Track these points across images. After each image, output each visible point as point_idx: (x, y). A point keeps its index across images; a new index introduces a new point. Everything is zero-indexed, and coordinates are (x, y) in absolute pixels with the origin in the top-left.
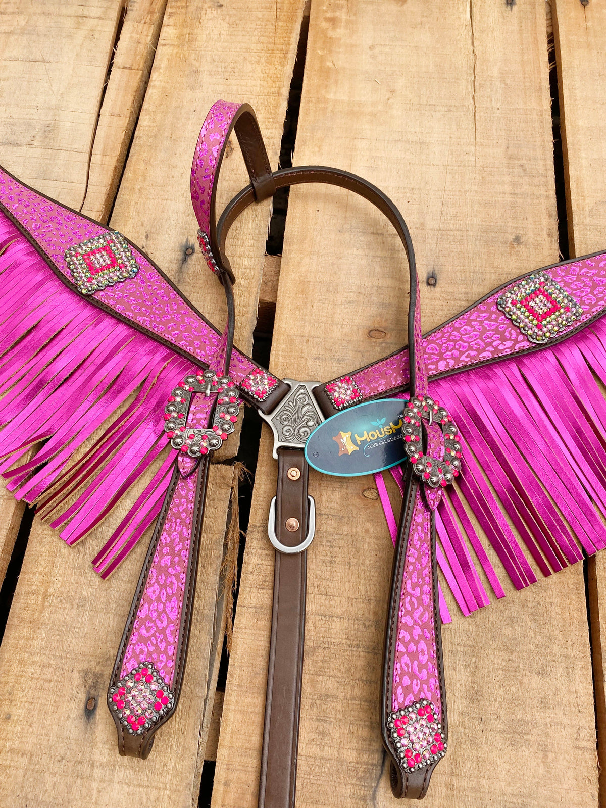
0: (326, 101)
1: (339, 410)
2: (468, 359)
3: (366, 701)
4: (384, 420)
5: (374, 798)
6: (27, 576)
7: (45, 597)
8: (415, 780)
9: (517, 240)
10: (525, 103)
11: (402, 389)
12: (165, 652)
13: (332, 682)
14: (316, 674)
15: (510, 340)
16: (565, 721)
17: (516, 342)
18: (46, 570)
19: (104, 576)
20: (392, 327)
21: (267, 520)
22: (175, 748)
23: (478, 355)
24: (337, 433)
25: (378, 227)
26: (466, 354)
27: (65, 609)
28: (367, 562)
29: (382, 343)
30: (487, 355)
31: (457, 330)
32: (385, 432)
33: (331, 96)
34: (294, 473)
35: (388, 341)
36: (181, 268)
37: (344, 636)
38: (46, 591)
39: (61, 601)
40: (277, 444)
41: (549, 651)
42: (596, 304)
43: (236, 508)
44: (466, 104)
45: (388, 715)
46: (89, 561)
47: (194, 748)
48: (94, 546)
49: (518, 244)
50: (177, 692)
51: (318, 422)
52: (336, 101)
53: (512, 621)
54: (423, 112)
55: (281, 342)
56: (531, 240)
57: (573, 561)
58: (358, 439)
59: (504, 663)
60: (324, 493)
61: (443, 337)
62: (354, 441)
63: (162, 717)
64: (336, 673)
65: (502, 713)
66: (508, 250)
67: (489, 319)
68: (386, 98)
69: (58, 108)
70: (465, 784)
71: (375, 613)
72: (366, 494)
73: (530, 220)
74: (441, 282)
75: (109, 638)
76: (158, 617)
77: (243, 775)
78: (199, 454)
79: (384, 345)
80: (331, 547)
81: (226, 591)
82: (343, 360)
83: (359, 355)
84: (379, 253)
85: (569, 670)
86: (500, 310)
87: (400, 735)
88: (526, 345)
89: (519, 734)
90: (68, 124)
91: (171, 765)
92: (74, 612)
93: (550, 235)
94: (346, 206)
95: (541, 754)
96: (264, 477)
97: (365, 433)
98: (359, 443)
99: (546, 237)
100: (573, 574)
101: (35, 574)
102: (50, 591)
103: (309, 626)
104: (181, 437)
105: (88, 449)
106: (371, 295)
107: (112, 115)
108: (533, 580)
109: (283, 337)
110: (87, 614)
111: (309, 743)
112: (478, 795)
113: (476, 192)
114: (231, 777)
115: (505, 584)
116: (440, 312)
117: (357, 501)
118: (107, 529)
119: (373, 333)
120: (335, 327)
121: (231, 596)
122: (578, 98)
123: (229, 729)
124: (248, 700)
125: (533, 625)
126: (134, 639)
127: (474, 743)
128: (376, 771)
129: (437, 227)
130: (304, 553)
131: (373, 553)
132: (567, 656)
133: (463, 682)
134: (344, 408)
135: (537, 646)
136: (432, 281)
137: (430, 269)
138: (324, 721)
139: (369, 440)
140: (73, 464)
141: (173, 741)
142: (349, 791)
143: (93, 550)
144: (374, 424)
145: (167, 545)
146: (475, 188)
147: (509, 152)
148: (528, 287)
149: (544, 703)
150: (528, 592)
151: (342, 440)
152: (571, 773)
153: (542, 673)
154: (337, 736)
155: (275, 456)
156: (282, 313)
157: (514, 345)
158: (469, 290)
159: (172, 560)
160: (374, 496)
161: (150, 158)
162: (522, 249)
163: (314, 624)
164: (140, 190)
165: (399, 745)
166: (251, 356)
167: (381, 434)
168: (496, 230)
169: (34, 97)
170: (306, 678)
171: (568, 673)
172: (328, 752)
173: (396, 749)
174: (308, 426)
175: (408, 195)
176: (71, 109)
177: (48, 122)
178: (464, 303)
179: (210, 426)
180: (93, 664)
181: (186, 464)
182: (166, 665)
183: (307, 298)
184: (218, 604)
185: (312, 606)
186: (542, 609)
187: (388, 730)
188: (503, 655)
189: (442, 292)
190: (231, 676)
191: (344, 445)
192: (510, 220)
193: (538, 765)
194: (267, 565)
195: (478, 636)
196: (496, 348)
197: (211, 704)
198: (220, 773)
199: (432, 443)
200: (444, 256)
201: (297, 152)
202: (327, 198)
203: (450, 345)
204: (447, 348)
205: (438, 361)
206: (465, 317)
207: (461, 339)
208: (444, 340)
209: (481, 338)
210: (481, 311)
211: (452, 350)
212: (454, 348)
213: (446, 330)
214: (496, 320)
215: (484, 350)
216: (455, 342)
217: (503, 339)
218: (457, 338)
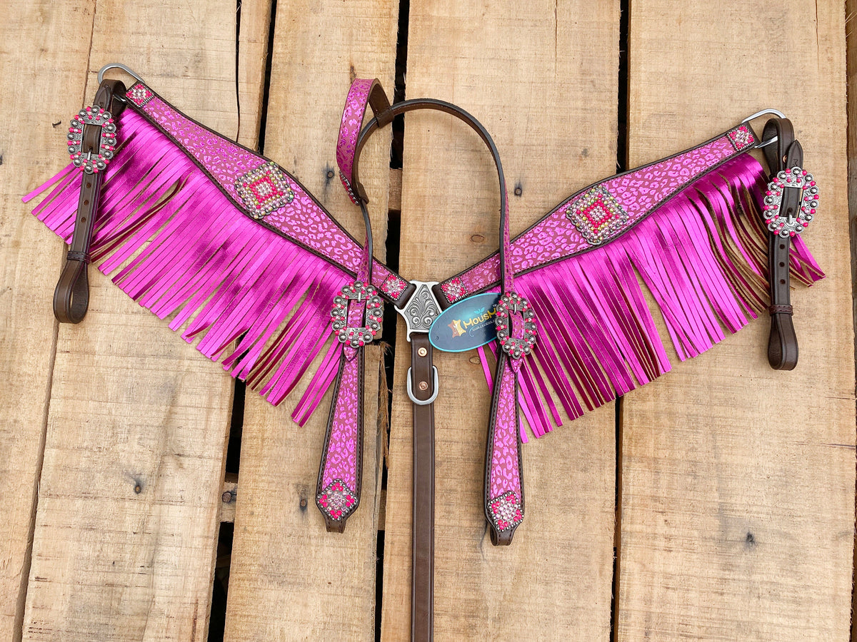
0: (430, 18)
1: (452, 304)
2: (543, 259)
3: (475, 492)
4: (483, 309)
5: (481, 546)
6: (248, 427)
7: (263, 440)
8: (505, 536)
9: (585, 152)
10: (599, 16)
11: (496, 284)
12: (349, 472)
13: (453, 482)
14: (443, 478)
15: (574, 242)
16: (597, 497)
17: (578, 244)
18: (261, 422)
19: (301, 424)
20: (489, 232)
21: (406, 381)
22: (359, 525)
23: (550, 256)
24: (451, 322)
25: (477, 144)
26: (541, 255)
27: (277, 446)
28: (474, 406)
29: (481, 246)
30: (557, 255)
31: (535, 235)
32: (484, 318)
33: (435, 13)
34: (422, 352)
35: (486, 244)
36: (326, 189)
37: (460, 454)
38: (263, 436)
39: (274, 442)
40: (409, 331)
41: (589, 457)
42: (639, 211)
43: (384, 375)
44: (549, 18)
45: (488, 501)
46: (289, 415)
47: (371, 524)
48: (290, 404)
49: (586, 156)
50: (358, 495)
51: (437, 313)
52: (439, 18)
53: (567, 439)
54: (513, 27)
55: (407, 248)
56: (596, 153)
57: (608, 400)
58: (466, 324)
59: (561, 466)
60: (443, 361)
61: (525, 241)
62: (463, 327)
63: (351, 510)
64: (456, 476)
65: (559, 494)
66: (577, 162)
67: (559, 226)
68: (482, 13)
69: (202, 36)
70: (534, 535)
71: (479, 438)
72: (471, 360)
73: (596, 134)
74: (526, 193)
75: (309, 463)
76: (342, 451)
77: (402, 538)
78: (358, 346)
79: (482, 247)
80: (449, 397)
81: (382, 429)
82: (453, 261)
83: (465, 257)
84: (478, 168)
85: (602, 468)
86: (567, 219)
87: (495, 512)
88: (585, 246)
89: (568, 506)
90: (214, 53)
91: (357, 535)
92: (284, 448)
93: (610, 148)
94: (450, 126)
95: (581, 517)
96: (400, 352)
97: (470, 319)
98: (466, 328)
99: (607, 149)
100: (609, 409)
101: (253, 425)
102: (266, 436)
103: (437, 449)
104: (344, 334)
105: (276, 338)
106: (472, 205)
107: (249, 41)
108: (581, 413)
109: (408, 244)
110: (292, 449)
111: (441, 518)
112: (543, 541)
113: (555, 108)
114: (395, 539)
115: (563, 416)
116: (524, 218)
117: (466, 366)
118: (298, 392)
119: (475, 238)
120: (446, 234)
121: (386, 432)
122: (644, 9)
123: (391, 513)
124: (402, 495)
125: (581, 442)
126: (328, 465)
127: (541, 512)
128: (482, 531)
129: (522, 142)
130: (432, 404)
131: (478, 400)
132: (601, 460)
133: (535, 478)
134: (455, 302)
135: (582, 454)
136: (519, 192)
137: (518, 182)
138: (450, 505)
139: (473, 325)
140: (268, 348)
141: (358, 521)
142: (466, 543)
143: (290, 407)
144: (477, 312)
145: (342, 405)
146: (554, 104)
147: (583, 68)
148: (589, 199)
149: (585, 488)
150: (579, 421)
151: (454, 326)
152: (598, 526)
153: (585, 470)
154: (458, 513)
155: (409, 340)
156: (405, 224)
157: (577, 246)
158: (546, 199)
159: (347, 415)
160: (477, 362)
161: (288, 86)
162: (588, 161)
163: (440, 447)
164: (285, 117)
165: (495, 518)
166: (385, 263)
167: (481, 319)
168: (569, 144)
169: (179, 25)
170: (437, 480)
171: (601, 469)
172: (452, 522)
173: (493, 520)
174: (430, 316)
175: (500, 113)
176: (213, 37)
177: (197, 51)
178: (542, 210)
179: (363, 325)
180: (301, 480)
181: (350, 353)
182: (351, 479)
183: (424, 210)
184: (378, 437)
185: (439, 435)
186: (586, 432)
187: (488, 510)
188: (561, 461)
189: (526, 202)
190: (390, 482)
191: (455, 329)
192: (580, 134)
193: (579, 523)
194: (408, 412)
195: (545, 449)
196: (563, 250)
197: (378, 499)
198: (388, 538)
199: (515, 329)
200: (528, 169)
201: (409, 73)
202: (436, 119)
203: (531, 249)
204: (528, 250)
205: (521, 262)
206: (543, 224)
207: (539, 243)
208: (526, 244)
209: (553, 242)
210: (554, 220)
211: (532, 252)
212: (533, 251)
213: (527, 236)
214: (564, 227)
215: (555, 252)
216: (534, 245)
217: (569, 242)
218: (536, 243)
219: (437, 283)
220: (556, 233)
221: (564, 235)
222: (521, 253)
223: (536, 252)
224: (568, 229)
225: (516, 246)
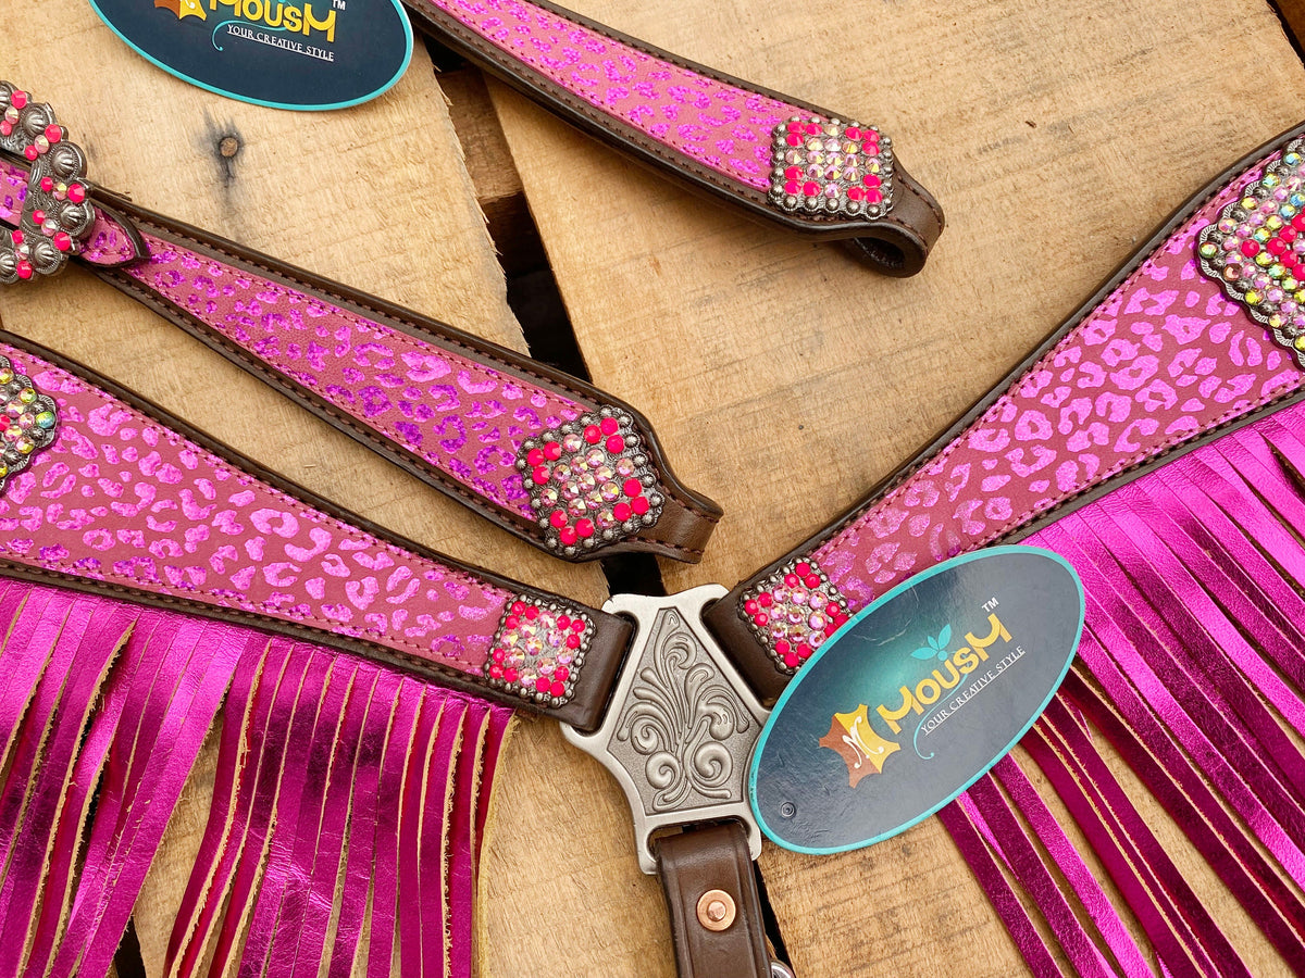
2: (1136, 446)
15: (1247, 370)
17: (1262, 374)
23: (1160, 431)
24: (828, 725)
26: (1127, 432)
30: (1188, 425)
31: (1092, 354)
32: (958, 668)
58: (892, 720)
61: (1056, 383)
62: (881, 730)
67: (1178, 309)
86: (1207, 278)
97: (904, 691)
98: (897, 729)
139: (920, 710)
151: (846, 739)
157: (1258, 384)
167: (949, 678)
196: (1210, 402)
203: (1083, 407)
204: (1074, 417)
205: (1055, 465)
206: (1113, 310)
207: (1110, 386)
208: (1063, 393)
209: (1162, 374)
210: (1155, 287)
211: (1088, 421)
212: (1094, 417)
213: (1059, 361)
214: (1199, 311)
215: (1176, 413)
216: (1094, 394)
217: (1226, 371)
218: (1099, 383)
219: (718, 591)
220: (1169, 339)
221: (1204, 343)
222: (1045, 431)
223: (1104, 420)
224: (1216, 320)
225: (1024, 405)
